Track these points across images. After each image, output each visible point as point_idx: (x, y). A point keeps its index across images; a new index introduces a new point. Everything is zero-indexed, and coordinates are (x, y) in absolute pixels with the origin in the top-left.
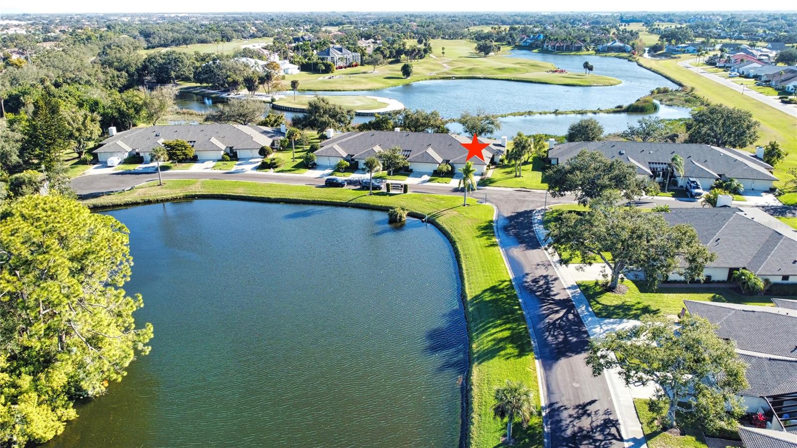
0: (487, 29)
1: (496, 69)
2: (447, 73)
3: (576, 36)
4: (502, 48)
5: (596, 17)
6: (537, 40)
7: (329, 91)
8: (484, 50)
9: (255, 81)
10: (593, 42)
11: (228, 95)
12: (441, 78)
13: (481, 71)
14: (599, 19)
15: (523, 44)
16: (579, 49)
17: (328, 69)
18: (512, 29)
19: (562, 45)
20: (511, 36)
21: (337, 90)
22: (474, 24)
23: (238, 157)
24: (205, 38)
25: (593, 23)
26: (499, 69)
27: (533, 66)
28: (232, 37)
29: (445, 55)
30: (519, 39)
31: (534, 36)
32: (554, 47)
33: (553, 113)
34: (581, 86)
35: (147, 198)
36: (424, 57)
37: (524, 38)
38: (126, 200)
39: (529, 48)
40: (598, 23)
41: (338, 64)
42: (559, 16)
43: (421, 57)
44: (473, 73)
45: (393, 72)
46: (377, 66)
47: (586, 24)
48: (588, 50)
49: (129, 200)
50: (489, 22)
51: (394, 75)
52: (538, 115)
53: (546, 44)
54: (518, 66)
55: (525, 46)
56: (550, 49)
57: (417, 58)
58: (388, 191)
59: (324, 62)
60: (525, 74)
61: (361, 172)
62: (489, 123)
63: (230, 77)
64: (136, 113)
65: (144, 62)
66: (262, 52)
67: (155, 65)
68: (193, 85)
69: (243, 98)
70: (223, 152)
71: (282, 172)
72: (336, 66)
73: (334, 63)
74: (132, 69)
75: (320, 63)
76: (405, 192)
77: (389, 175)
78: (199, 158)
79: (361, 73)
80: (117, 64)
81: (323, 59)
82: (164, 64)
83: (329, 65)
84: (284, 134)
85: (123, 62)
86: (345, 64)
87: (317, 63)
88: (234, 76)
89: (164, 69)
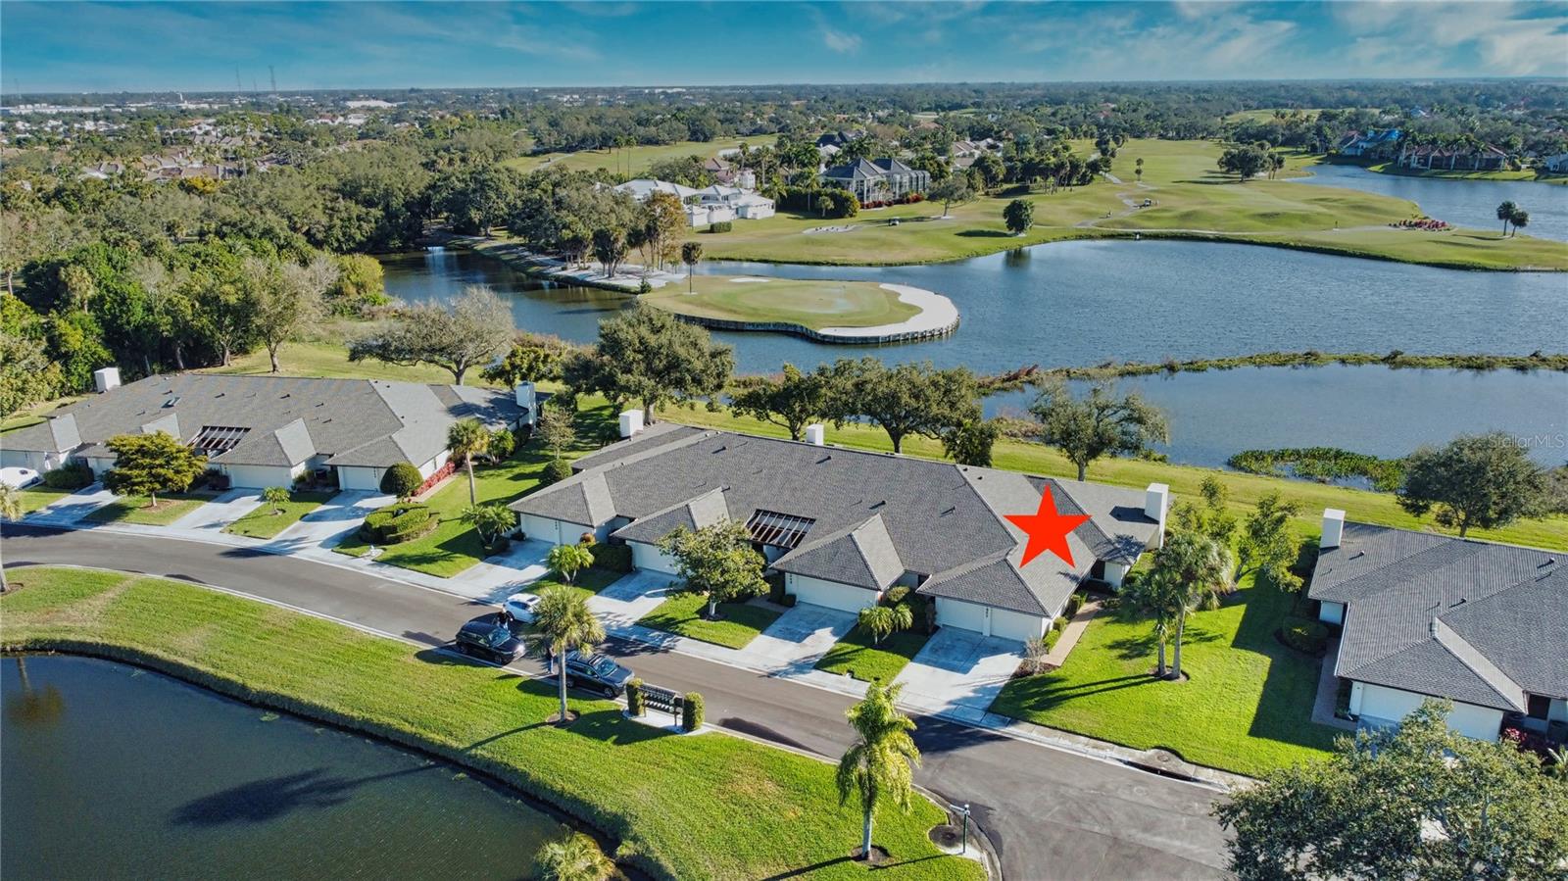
0: (1265, 118)
1: (1254, 216)
3: (1488, 135)
4: (1288, 161)
5: (1543, 90)
6: (1382, 142)
7: (808, 263)
8: (1241, 166)
9: (616, 240)
10: (1531, 148)
11: (564, 269)
12: (1104, 237)
13: (1213, 220)
14: (1550, 95)
15: (1347, 152)
16: (1492, 165)
17: (841, 209)
18: (1325, 116)
19: (1447, 154)
20: (1319, 131)
22: (1245, 106)
23: (342, 486)
24: (655, 134)
25: (1535, 103)
26: (1264, 215)
27: (1360, 207)
28: (713, 134)
29: (1142, 176)
30: (1338, 140)
31: (1376, 132)
32: (1426, 160)
33: (1385, 360)
34: (1485, 269)
36: (1089, 181)
37: (1352, 137)
39: (1362, 160)
40: (1548, 103)
41: (871, 195)
42: (1452, 88)
43: (1084, 181)
45: (989, 219)
46: (952, 204)
47: (1518, 107)
48: (1518, 169)
50: (1282, 101)
51: (987, 224)
53: (1404, 153)
54: (1318, 209)
55: (1352, 156)
56: (1414, 165)
57: (1075, 182)
58: (634, 710)
59: (838, 191)
60: (1330, 229)
61: (630, 586)
62: (1130, 419)
63: (569, 228)
64: (236, 324)
65: (427, 188)
66: (715, 167)
67: (444, 194)
68: (517, 240)
69: (588, 279)
70: (299, 470)
71: (397, 561)
72: (866, 202)
73: (861, 195)
74: (397, 202)
75: (826, 195)
76: (689, 725)
77: (703, 613)
78: (234, 483)
79: (911, 220)
80: (366, 191)
81: (836, 185)
82: (463, 193)
83: (847, 199)
84: (526, 411)
85: (382, 187)
86: (890, 197)
87: (819, 194)
88: (580, 225)
89: (458, 203)
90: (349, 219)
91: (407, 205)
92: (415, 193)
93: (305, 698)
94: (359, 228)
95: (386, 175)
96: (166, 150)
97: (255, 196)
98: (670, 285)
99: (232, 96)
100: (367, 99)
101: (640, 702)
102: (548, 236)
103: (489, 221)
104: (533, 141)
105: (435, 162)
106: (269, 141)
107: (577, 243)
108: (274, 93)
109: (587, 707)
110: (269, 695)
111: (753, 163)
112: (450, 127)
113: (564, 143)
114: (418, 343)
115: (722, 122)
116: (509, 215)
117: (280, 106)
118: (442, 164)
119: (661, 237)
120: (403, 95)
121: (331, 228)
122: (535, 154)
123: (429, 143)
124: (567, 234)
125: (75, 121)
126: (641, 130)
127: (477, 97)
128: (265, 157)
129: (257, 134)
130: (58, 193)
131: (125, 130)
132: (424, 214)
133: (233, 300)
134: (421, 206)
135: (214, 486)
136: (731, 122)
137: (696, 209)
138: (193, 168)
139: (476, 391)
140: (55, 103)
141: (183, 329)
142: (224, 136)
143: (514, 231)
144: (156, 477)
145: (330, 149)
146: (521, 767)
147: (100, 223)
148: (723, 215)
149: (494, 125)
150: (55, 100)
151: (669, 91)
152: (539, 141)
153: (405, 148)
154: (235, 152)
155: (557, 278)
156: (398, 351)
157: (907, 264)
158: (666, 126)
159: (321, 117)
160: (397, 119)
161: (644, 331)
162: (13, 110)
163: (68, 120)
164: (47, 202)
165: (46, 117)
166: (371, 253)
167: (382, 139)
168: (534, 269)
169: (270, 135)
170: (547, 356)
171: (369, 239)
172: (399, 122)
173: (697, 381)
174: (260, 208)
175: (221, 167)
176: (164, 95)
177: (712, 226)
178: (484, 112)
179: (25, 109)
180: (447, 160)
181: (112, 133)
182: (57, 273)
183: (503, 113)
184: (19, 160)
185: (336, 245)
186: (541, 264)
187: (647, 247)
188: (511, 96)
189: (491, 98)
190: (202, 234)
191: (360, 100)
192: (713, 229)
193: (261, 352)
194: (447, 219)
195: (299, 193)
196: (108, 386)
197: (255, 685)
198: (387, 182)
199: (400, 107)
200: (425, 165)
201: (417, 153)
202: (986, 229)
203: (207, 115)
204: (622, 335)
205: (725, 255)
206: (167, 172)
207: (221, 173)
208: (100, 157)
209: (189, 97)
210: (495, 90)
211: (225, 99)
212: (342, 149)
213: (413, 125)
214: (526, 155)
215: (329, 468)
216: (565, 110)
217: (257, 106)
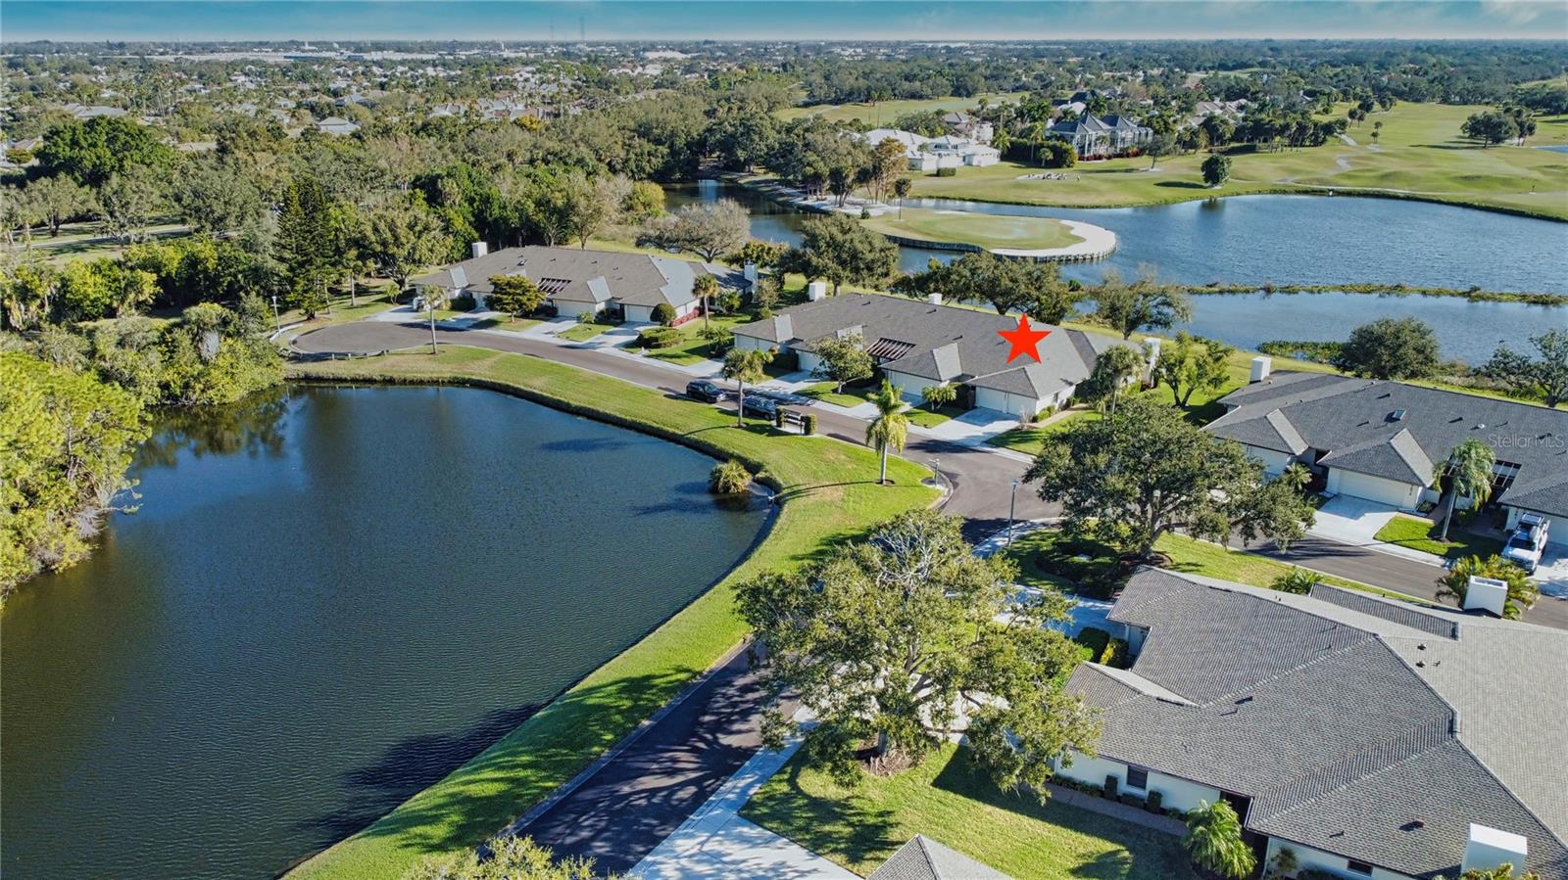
2: (1321, 181)
4: (1539, 130)
7: (1011, 203)
8: (1486, 132)
9: (847, 176)
11: (805, 199)
12: (1297, 192)
17: (1060, 160)
21: (1028, 204)
23: (626, 319)
26: (1466, 178)
29: (1379, 139)
33: (1463, 294)
35: (389, 375)
36: (1319, 143)
38: (358, 372)
41: (1093, 148)
44: (1386, 183)
46: (1158, 159)
49: (362, 373)
51: (1187, 177)
52: (1419, 296)
57: (1308, 143)
58: (779, 425)
59: (1058, 143)
60: (1527, 192)
61: (794, 376)
62: (1164, 303)
63: (811, 166)
64: (559, 221)
65: (705, 131)
66: (957, 120)
67: (718, 136)
68: (771, 176)
69: (824, 208)
70: (601, 307)
71: (657, 356)
72: (1086, 155)
73: (1082, 148)
74: (680, 142)
75: (1048, 147)
76: (808, 431)
77: (835, 391)
78: (560, 313)
79: (1121, 171)
80: (657, 132)
81: (1061, 138)
82: (732, 136)
83: (1066, 151)
84: (751, 283)
85: (669, 128)
86: (1111, 151)
87: (1042, 146)
88: (821, 164)
89: (728, 144)
90: (642, 154)
91: (688, 145)
92: (695, 135)
93: (601, 410)
94: (649, 161)
95: (673, 119)
96: (496, 95)
97: (572, 132)
98: (887, 214)
99: (545, 45)
100: (664, 50)
101: (783, 419)
102: (794, 173)
103: (752, 160)
104: (805, 93)
105: (715, 110)
106: (579, 88)
107: (817, 178)
108: (581, 43)
109: (752, 422)
110: (581, 408)
111: (992, 118)
112: (733, 79)
113: (833, 95)
114: (683, 235)
115: (986, 78)
116: (767, 154)
117: (588, 56)
118: (721, 113)
119: (884, 175)
120: (698, 46)
121: (627, 161)
122: (806, 105)
123: (713, 93)
124: (809, 170)
125: (419, 67)
126: (906, 85)
127: (766, 49)
128: (576, 102)
129: (568, 82)
130: (425, 127)
131: (460, 76)
132: (701, 153)
133: (560, 203)
134: (699, 146)
135: (548, 313)
136: (996, 78)
137: (926, 155)
138: (518, 110)
139: (720, 268)
140: (399, 50)
141: (527, 221)
142: (542, 83)
143: (770, 168)
144: (518, 301)
145: (630, 97)
146: (713, 442)
147: (461, 149)
148: (951, 161)
149: (775, 78)
150: (399, 48)
151: (952, 46)
152: (811, 95)
153: (693, 98)
154: (552, 98)
155: (800, 207)
156: (668, 240)
157: (1097, 207)
158: (931, 82)
159: (624, 66)
160: (689, 70)
161: (835, 231)
162: (367, 56)
163: (415, 65)
164: (417, 133)
165: (393, 64)
166: (657, 182)
167: (673, 88)
168: (780, 199)
169: (580, 83)
170: (770, 249)
171: (656, 171)
172: (691, 72)
173: (870, 269)
174: (575, 142)
175: (541, 110)
176: (487, 44)
177: (938, 171)
178: (768, 65)
179: (376, 56)
180: (726, 109)
181: (451, 79)
182: (435, 183)
183: (784, 66)
184: (384, 101)
185: (630, 174)
186: (789, 195)
187: (873, 182)
188: (797, 49)
189: (778, 50)
190: (532, 162)
191: (657, 50)
192: (939, 174)
193: (575, 243)
194: (719, 157)
195: (605, 133)
196: (480, 255)
197: (574, 403)
198: (674, 125)
199: (694, 58)
200: (706, 113)
201: (701, 102)
202: (1185, 181)
203: (526, 64)
204: (818, 232)
205: (941, 195)
206: (499, 113)
207: (541, 114)
208: (445, 99)
209: (508, 46)
210: (784, 43)
211: (540, 48)
212: (639, 97)
213: (702, 76)
214: (798, 106)
215: (618, 307)
216: (843, 64)
217: (567, 55)
